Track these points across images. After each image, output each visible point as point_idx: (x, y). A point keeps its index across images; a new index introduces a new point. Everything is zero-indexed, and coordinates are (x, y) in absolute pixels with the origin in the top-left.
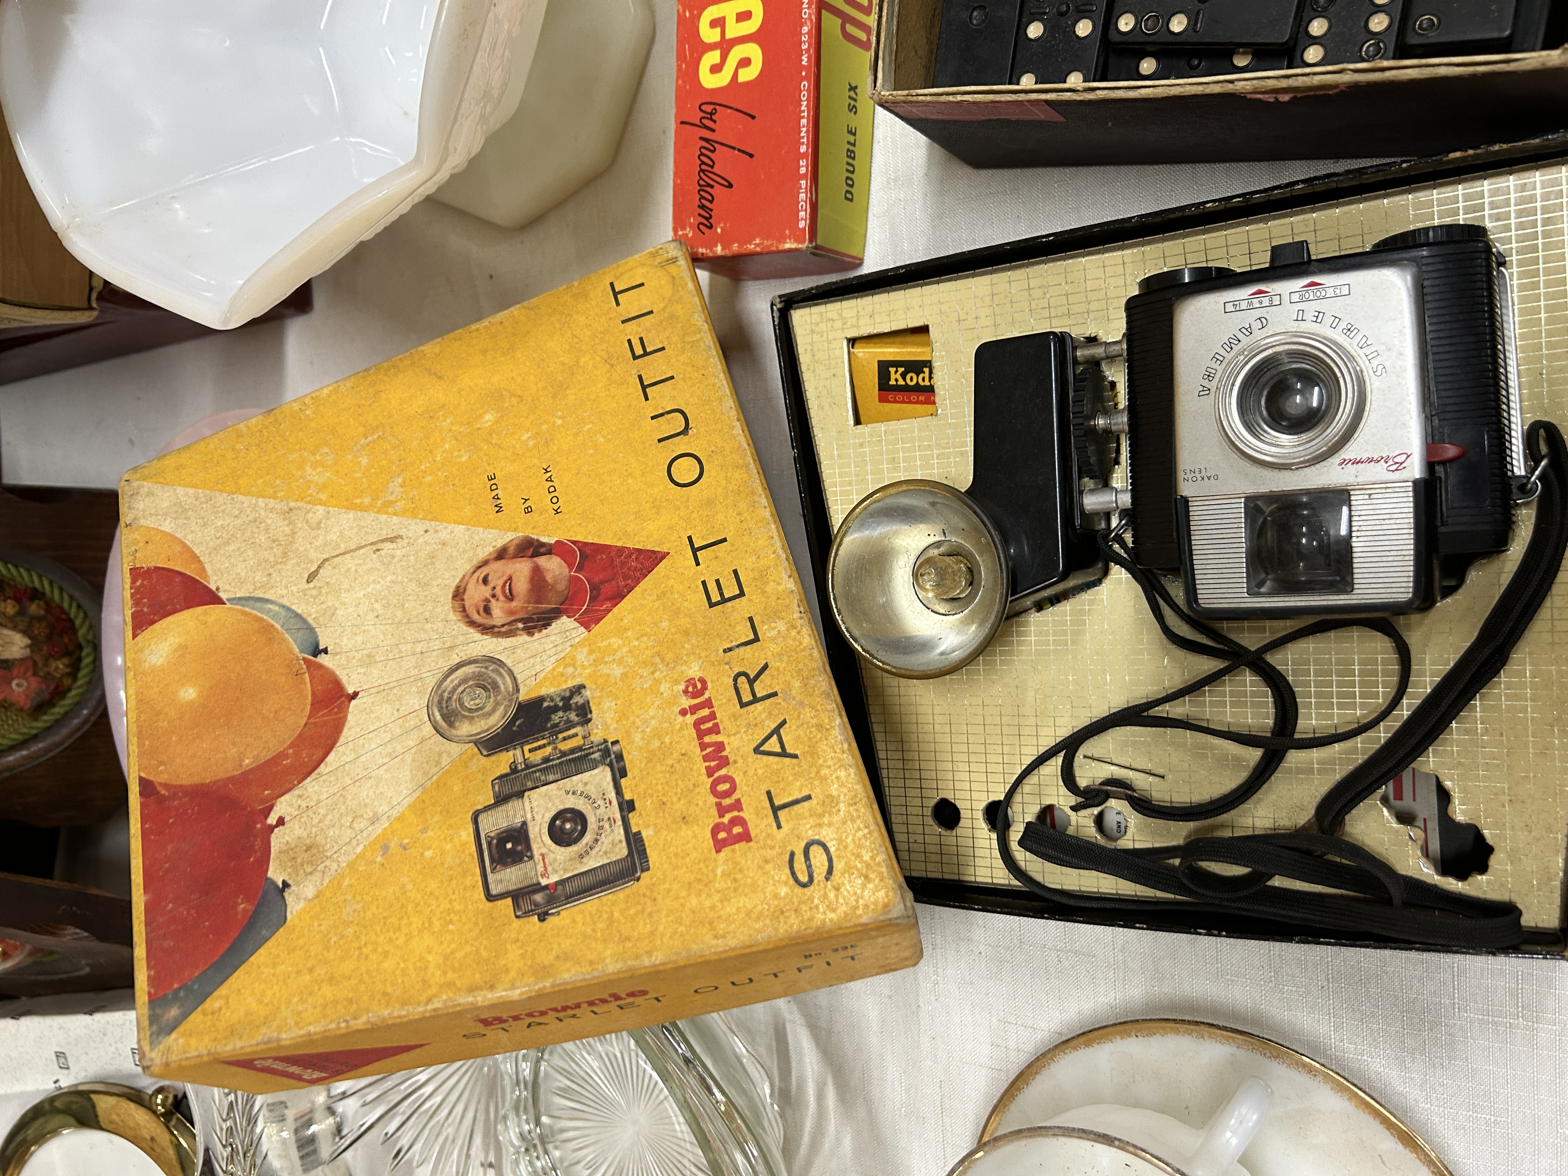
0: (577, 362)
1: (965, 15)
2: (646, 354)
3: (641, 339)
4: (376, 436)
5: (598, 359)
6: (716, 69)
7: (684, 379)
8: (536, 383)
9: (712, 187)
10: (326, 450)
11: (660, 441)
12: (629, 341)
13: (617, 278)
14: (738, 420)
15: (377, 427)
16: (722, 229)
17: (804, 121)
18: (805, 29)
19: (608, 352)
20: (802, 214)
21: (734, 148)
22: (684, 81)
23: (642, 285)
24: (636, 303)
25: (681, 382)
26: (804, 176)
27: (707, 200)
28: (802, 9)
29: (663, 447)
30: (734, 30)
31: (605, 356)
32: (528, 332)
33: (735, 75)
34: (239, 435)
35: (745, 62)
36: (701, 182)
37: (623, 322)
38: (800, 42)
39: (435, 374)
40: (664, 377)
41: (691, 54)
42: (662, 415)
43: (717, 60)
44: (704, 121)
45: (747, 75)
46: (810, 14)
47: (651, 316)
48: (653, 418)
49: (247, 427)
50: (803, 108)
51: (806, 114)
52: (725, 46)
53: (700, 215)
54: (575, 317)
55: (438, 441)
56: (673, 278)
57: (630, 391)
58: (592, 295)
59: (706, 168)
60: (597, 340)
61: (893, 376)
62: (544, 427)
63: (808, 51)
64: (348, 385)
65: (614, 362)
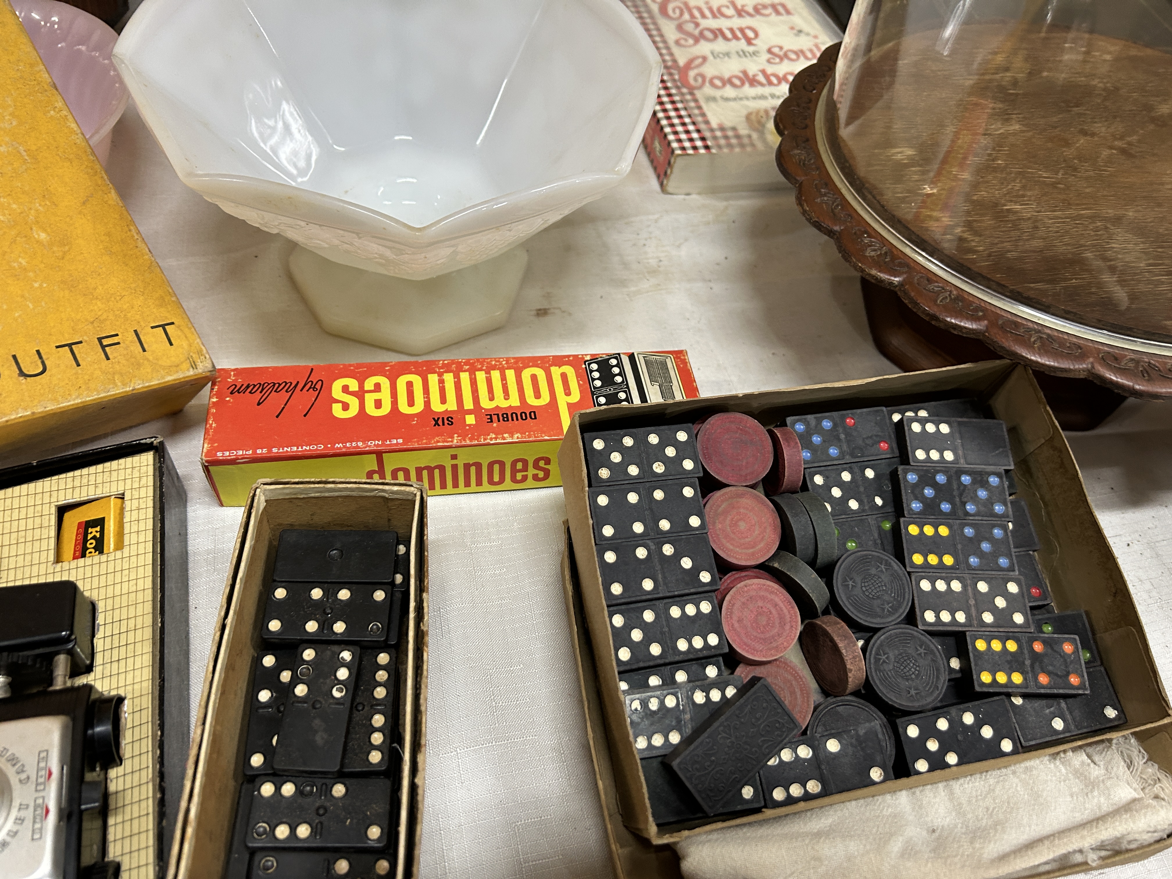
0: (97, 298)
1: (338, 545)
2: (103, 347)
3: (118, 343)
4: (27, 158)
5: (100, 313)
6: (345, 389)
7: (76, 373)
8: (76, 270)
9: (261, 392)
10: (15, 123)
11: (14, 357)
12: (117, 335)
13: (179, 327)
14: (33, 413)
15: (36, 159)
16: (229, 401)
17: (295, 449)
18: (360, 444)
19: (105, 320)
20: (227, 453)
21: (286, 405)
22: (341, 368)
23: (171, 344)
24: (153, 340)
25: (74, 371)
26: (255, 452)
27: (252, 390)
28: (374, 440)
29: (7, 359)
30: (370, 399)
31: (102, 318)
32: (127, 265)
33: (338, 401)
34: (32, 65)
35: (346, 407)
36: (266, 384)
37: (135, 331)
38: (351, 442)
39: (87, 200)
40: (79, 359)
41: (358, 372)
42: (40, 357)
43: (351, 389)
44: (310, 383)
45: (337, 411)
46: (370, 446)
47: (141, 350)
48: (38, 352)
49: (40, 71)
50: (304, 447)
51: (300, 449)
52: (360, 395)
53: (243, 385)
54: (141, 298)
55: (20, 201)
56: (177, 366)
57: (66, 335)
58: (162, 310)
59: (276, 387)
60: (117, 313)
61: (94, 530)
62: (31, 274)
63: (345, 447)
64: (78, 141)
65: (96, 324)
